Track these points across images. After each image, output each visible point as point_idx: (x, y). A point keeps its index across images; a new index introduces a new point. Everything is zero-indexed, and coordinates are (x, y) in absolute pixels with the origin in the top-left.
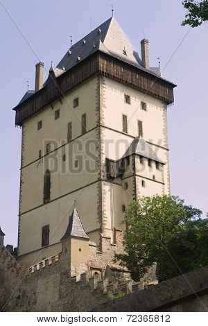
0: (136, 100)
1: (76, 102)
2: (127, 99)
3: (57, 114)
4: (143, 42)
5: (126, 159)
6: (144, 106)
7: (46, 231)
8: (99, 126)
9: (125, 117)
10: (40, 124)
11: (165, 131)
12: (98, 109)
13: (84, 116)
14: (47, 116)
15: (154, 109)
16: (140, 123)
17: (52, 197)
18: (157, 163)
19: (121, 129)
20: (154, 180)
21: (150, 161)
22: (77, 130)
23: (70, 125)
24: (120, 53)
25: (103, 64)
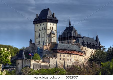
1: (44, 24)
2: (51, 24)
3: (41, 25)
4: (54, 13)
5: (50, 34)
6: (53, 25)
7: (39, 42)
8: (47, 29)
9: (50, 27)
10: (38, 26)
11: (56, 28)
12: (47, 27)
13: (45, 27)
14: (39, 25)
15: (55, 24)
16: (52, 27)
17: (40, 37)
19: (50, 29)
20: (54, 36)
21: (53, 34)
22: (44, 29)
23: (43, 27)
24: (50, 16)
25: (47, 20)
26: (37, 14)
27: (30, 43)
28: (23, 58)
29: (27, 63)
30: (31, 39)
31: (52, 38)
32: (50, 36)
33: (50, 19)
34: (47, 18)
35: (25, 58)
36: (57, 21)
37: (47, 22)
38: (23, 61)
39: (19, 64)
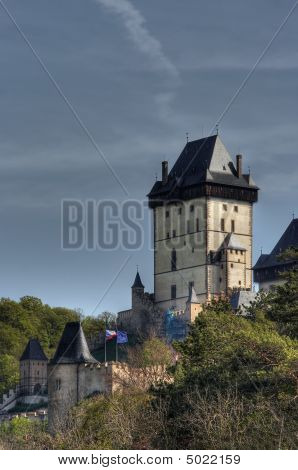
0: (231, 207)
2: (225, 208)
4: (238, 157)
5: (223, 251)
6: (236, 209)
7: (174, 289)
8: (206, 230)
9: (223, 221)
11: (251, 223)
12: (206, 219)
15: (244, 208)
16: (233, 222)
17: (178, 267)
18: (242, 251)
20: (239, 262)
21: (237, 251)
24: (221, 170)
25: (209, 189)
26: (164, 164)
27: (133, 292)
28: (82, 357)
29: (95, 379)
30: (138, 277)
31: (230, 269)
32: (219, 259)
33: (222, 185)
34: (209, 177)
35: (87, 355)
36: (255, 190)
37: (207, 197)
38: (78, 372)
39: (63, 384)
